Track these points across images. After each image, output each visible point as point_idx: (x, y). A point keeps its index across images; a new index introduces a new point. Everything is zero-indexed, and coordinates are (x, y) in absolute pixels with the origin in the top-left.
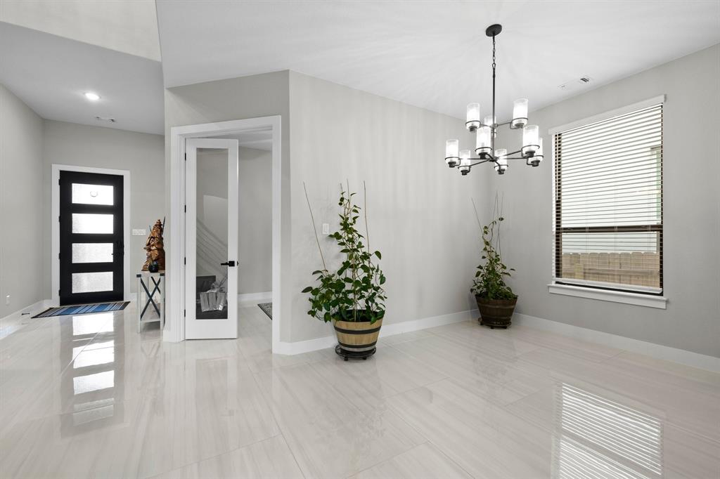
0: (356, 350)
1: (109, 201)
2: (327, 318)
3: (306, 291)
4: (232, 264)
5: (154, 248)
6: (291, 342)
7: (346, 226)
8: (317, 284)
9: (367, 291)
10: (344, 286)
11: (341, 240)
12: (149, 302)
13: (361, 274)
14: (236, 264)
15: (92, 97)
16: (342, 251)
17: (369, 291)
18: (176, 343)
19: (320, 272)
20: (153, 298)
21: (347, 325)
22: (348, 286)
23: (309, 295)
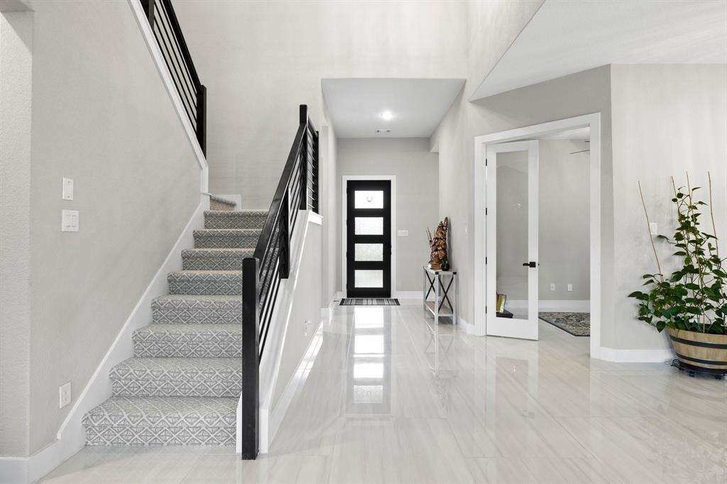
0: (706, 366)
1: (379, 204)
2: (660, 326)
3: (632, 295)
4: (532, 265)
5: (440, 248)
6: (614, 348)
7: (687, 225)
8: (646, 290)
9: (718, 301)
10: (686, 293)
11: (682, 242)
12: (444, 299)
13: (710, 280)
14: (537, 265)
15: (387, 116)
16: (675, 254)
17: (721, 301)
18: (480, 337)
19: (651, 276)
20: (448, 294)
21: (695, 336)
22: (691, 294)
23: (635, 301)
